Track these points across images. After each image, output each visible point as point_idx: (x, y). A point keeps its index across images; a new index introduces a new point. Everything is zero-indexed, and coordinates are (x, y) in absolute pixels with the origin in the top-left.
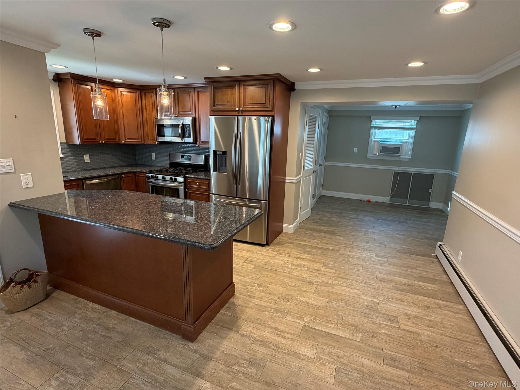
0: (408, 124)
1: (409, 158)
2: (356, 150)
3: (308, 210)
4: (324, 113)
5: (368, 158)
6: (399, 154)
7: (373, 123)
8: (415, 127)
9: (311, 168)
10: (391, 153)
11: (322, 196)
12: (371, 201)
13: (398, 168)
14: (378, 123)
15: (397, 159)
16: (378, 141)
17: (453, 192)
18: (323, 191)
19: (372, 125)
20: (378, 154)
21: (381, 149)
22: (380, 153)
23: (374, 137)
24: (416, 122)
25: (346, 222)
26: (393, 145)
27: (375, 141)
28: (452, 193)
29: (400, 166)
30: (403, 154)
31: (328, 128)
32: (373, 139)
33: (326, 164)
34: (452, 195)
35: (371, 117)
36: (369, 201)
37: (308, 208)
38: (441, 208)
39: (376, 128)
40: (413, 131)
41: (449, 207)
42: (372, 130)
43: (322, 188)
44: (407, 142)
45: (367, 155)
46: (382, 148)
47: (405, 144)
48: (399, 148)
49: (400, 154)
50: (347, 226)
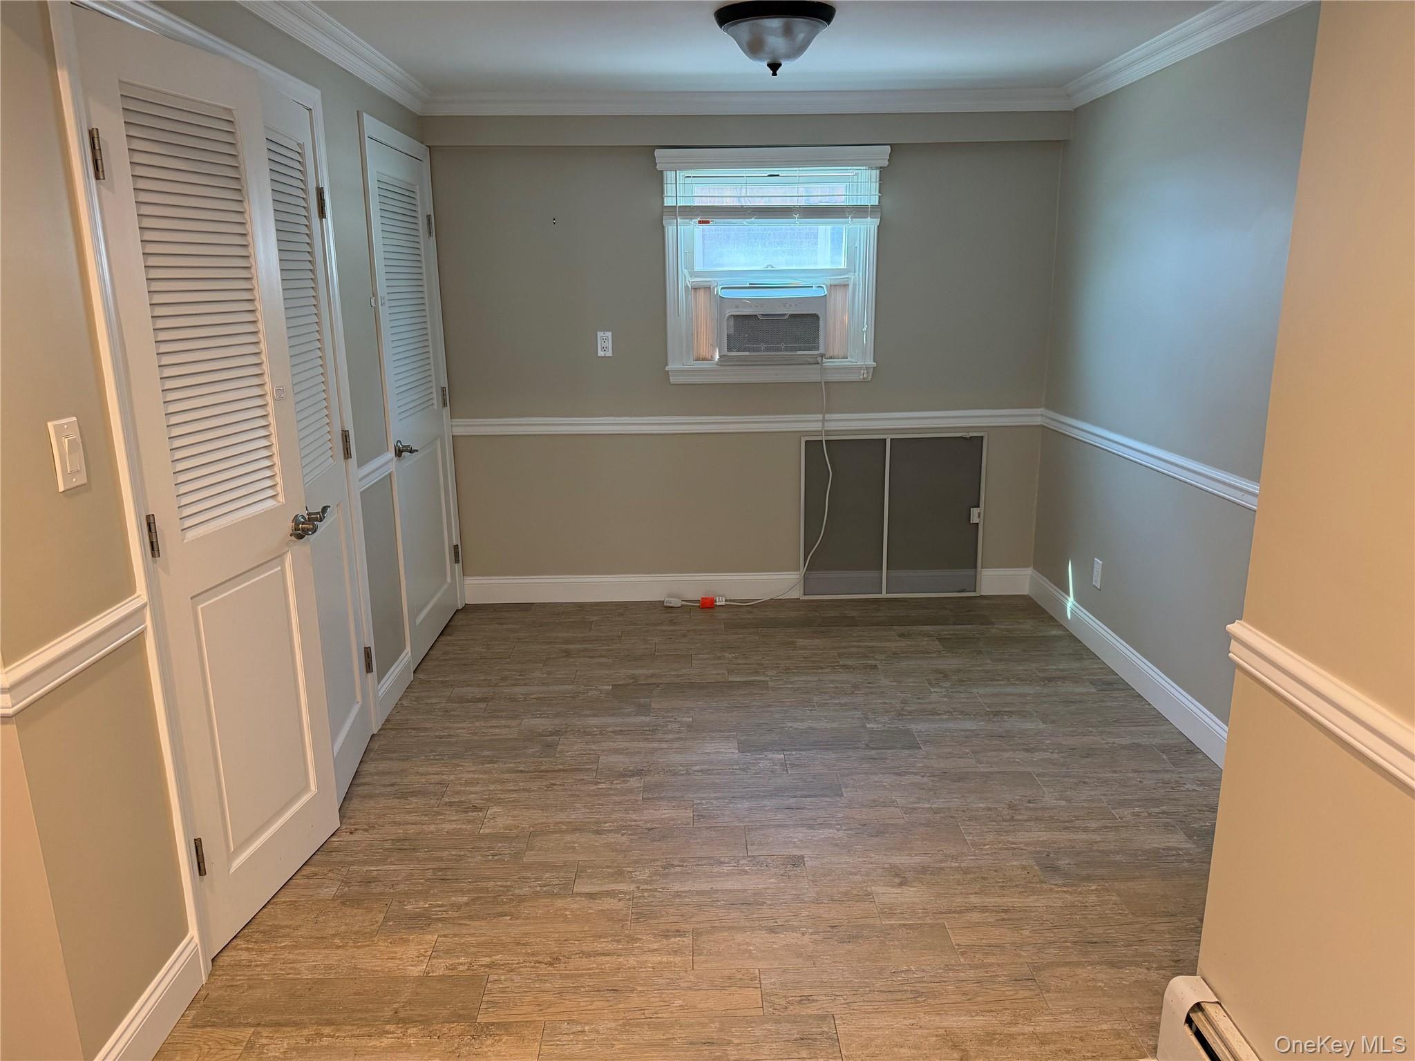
0: (841, 189)
1: (867, 368)
2: (605, 344)
3: (306, 798)
4: (367, 118)
5: (673, 380)
6: (818, 348)
7: (669, 189)
8: (875, 201)
9: (270, 504)
10: (779, 350)
11: (468, 608)
12: (720, 602)
13: (824, 421)
14: (698, 190)
15: (810, 374)
16: (708, 288)
17: (1235, 628)
18: (469, 581)
19: (669, 202)
20: (717, 357)
21: (732, 331)
22: (729, 350)
23: (690, 265)
24: (875, 173)
25: (577, 828)
26: (785, 302)
27: (696, 289)
28: (1229, 637)
29: (828, 412)
30: (836, 349)
31: (435, 225)
32: (686, 279)
33: (459, 431)
34: (1234, 645)
35: (657, 152)
36: (707, 605)
37: (306, 788)
38: (1026, 593)
39: (689, 212)
40: (870, 225)
41: (1068, 594)
42: (670, 230)
43: (458, 567)
44: (846, 286)
45: (667, 364)
46: (732, 323)
47: (839, 295)
48: (815, 317)
49: (821, 350)
50: (580, 871)
